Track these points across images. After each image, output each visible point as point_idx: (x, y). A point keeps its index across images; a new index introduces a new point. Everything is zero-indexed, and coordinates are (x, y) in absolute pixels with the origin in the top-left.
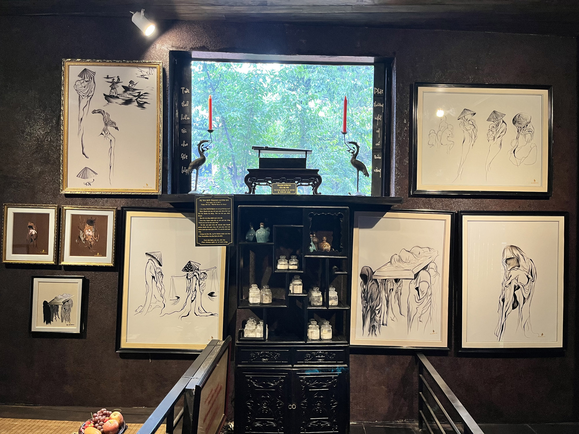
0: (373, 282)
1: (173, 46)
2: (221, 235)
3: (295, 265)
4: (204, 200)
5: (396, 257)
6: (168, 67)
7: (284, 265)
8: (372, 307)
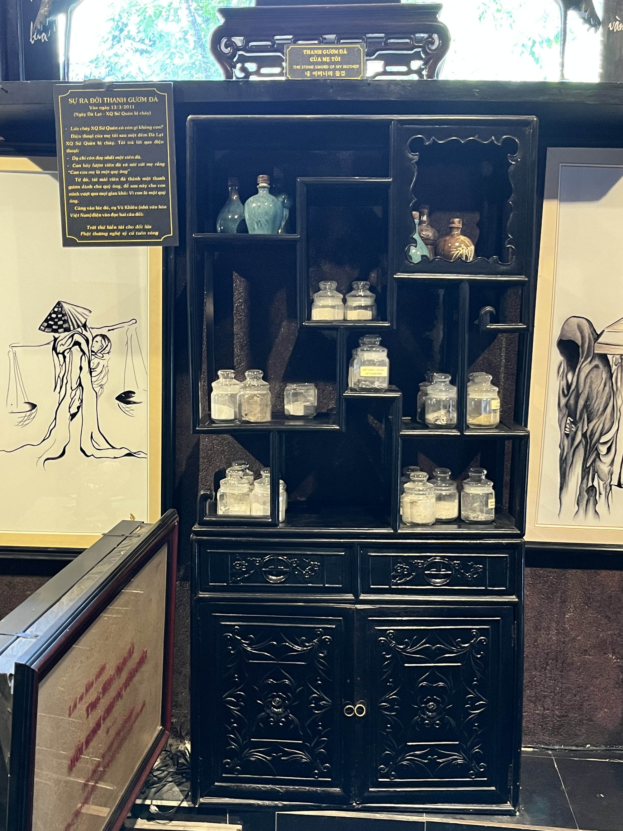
0: (594, 363)
2: (138, 211)
3: (366, 308)
4: (81, 101)
7: (333, 307)
8: (588, 433)
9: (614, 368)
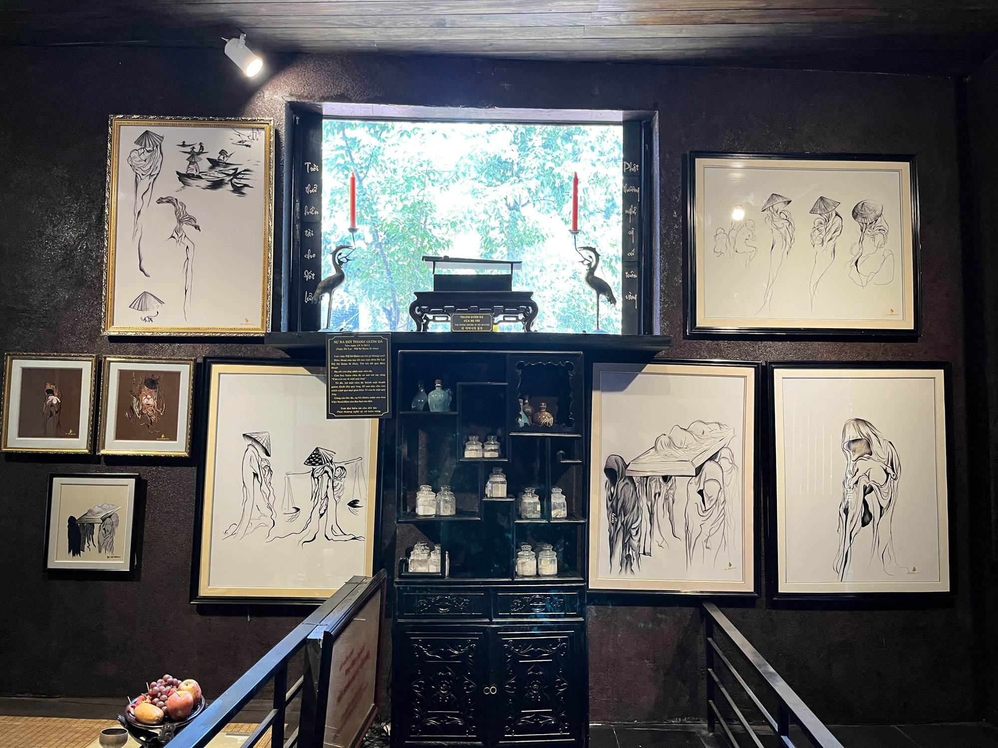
0: (626, 482)
1: (291, 95)
2: (370, 399)
3: (495, 450)
4: (341, 342)
5: (665, 439)
6: (284, 128)
7: (476, 450)
8: (625, 523)
9: (637, 484)
